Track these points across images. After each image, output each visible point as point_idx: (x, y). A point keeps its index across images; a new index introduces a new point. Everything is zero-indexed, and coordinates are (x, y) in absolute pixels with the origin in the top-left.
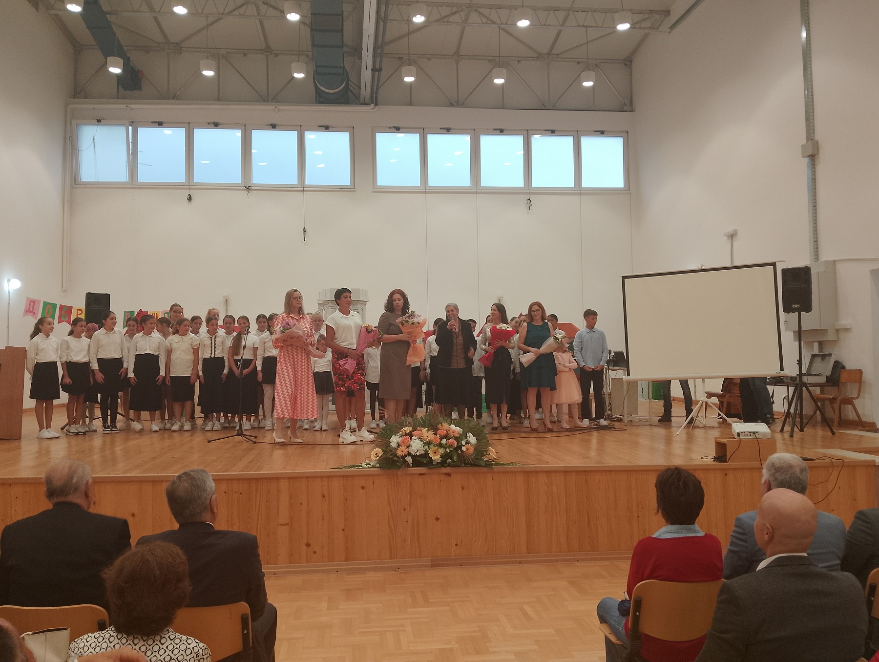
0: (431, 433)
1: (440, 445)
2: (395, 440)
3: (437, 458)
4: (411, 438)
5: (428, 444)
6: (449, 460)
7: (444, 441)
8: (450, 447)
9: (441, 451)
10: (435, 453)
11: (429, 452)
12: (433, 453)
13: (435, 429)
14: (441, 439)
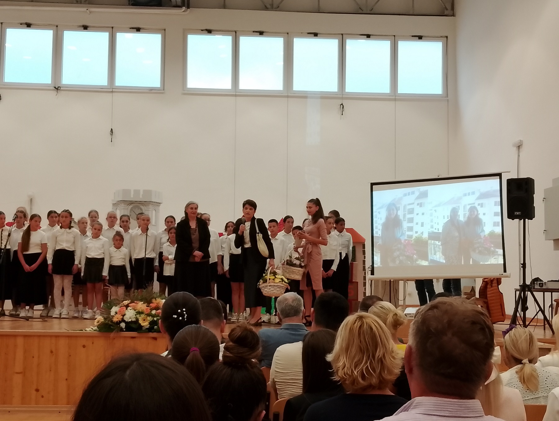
0: (145, 305)
1: (149, 315)
2: (114, 310)
3: (145, 324)
4: (127, 309)
5: (140, 313)
6: (156, 327)
7: (154, 312)
8: (158, 316)
9: (150, 319)
10: (144, 320)
11: (139, 320)
12: (143, 320)
13: (148, 302)
14: (152, 310)
